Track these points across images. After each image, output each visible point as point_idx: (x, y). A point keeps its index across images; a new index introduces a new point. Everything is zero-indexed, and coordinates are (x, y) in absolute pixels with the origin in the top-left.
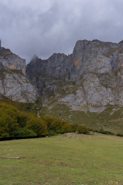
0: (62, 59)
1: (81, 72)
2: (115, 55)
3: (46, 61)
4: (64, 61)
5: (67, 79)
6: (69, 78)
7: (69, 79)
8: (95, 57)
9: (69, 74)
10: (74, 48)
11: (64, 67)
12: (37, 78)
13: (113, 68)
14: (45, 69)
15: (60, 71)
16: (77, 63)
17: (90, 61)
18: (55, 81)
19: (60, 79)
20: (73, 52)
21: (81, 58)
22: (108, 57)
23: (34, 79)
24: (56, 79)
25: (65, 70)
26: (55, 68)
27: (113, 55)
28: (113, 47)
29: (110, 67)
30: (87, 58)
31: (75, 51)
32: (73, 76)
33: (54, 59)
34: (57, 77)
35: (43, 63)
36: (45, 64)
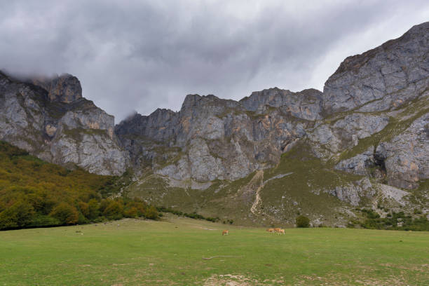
0: (168, 116)
1: (190, 136)
2: (229, 116)
3: (147, 118)
4: (170, 120)
5: (172, 143)
6: (175, 142)
7: (175, 144)
8: (206, 117)
9: (175, 137)
10: (183, 104)
11: (169, 128)
12: (133, 141)
13: (226, 133)
14: (144, 128)
15: (164, 133)
16: (185, 123)
17: (200, 123)
18: (155, 145)
19: (163, 143)
20: (182, 108)
21: (190, 118)
22: (221, 118)
23: (128, 142)
24: (158, 143)
25: (171, 131)
26: (157, 128)
27: (227, 116)
28: (230, 106)
29: (223, 132)
30: (197, 118)
31: (183, 107)
32: (180, 140)
33: (157, 115)
34: (160, 140)
35: (144, 120)
36: (145, 122)
